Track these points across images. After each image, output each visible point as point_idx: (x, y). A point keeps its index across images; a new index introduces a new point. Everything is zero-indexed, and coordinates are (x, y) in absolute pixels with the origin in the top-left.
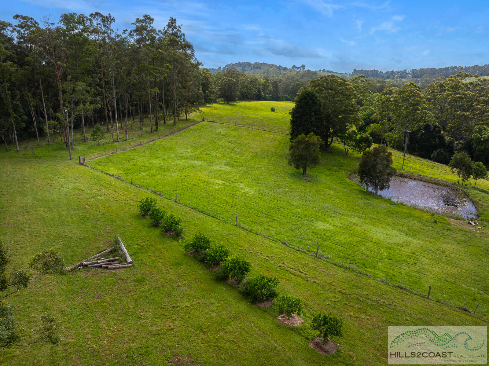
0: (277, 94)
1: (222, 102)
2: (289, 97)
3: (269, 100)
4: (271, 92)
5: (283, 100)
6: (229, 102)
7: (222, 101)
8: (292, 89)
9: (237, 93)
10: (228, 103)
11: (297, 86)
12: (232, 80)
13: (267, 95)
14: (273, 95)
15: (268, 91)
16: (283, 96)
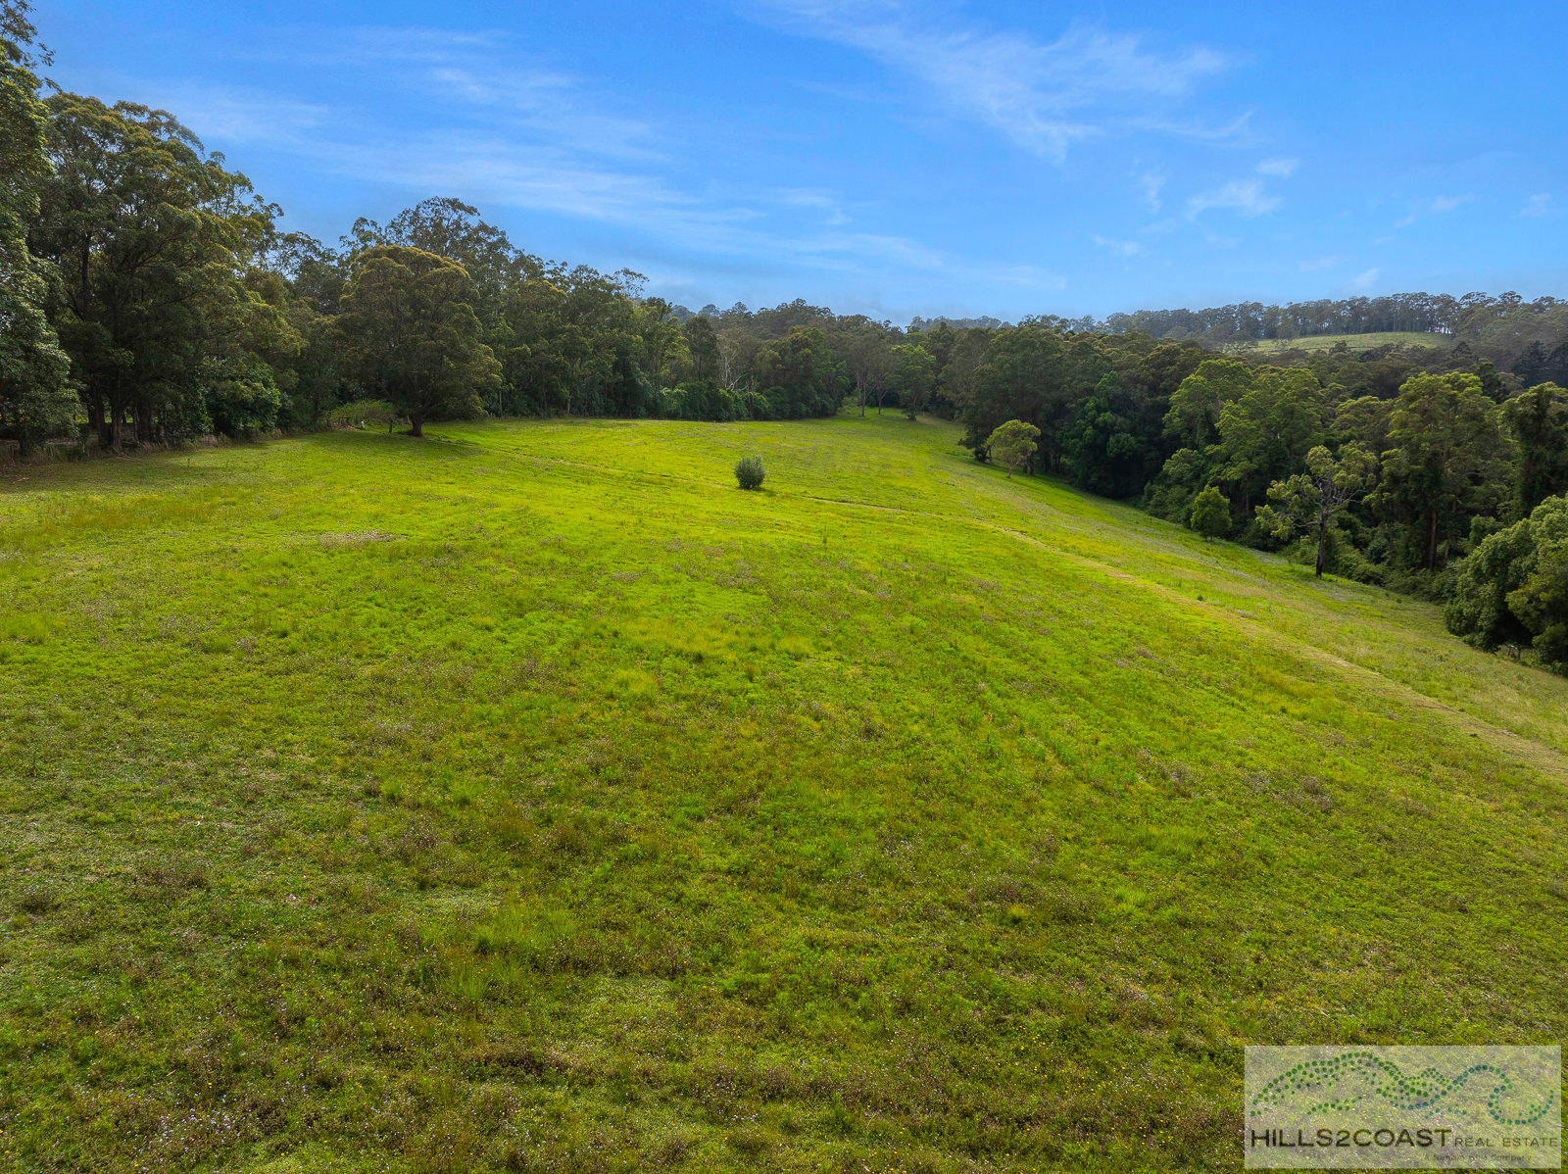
0: (711, 386)
1: (375, 431)
2: (765, 402)
3: (672, 416)
4: (680, 374)
5: (739, 417)
6: (425, 429)
7: (370, 416)
8: (774, 361)
9: (487, 363)
10: (415, 433)
11: (796, 351)
12: (437, 264)
13: (665, 391)
14: (691, 390)
15: (665, 371)
16: (739, 397)
